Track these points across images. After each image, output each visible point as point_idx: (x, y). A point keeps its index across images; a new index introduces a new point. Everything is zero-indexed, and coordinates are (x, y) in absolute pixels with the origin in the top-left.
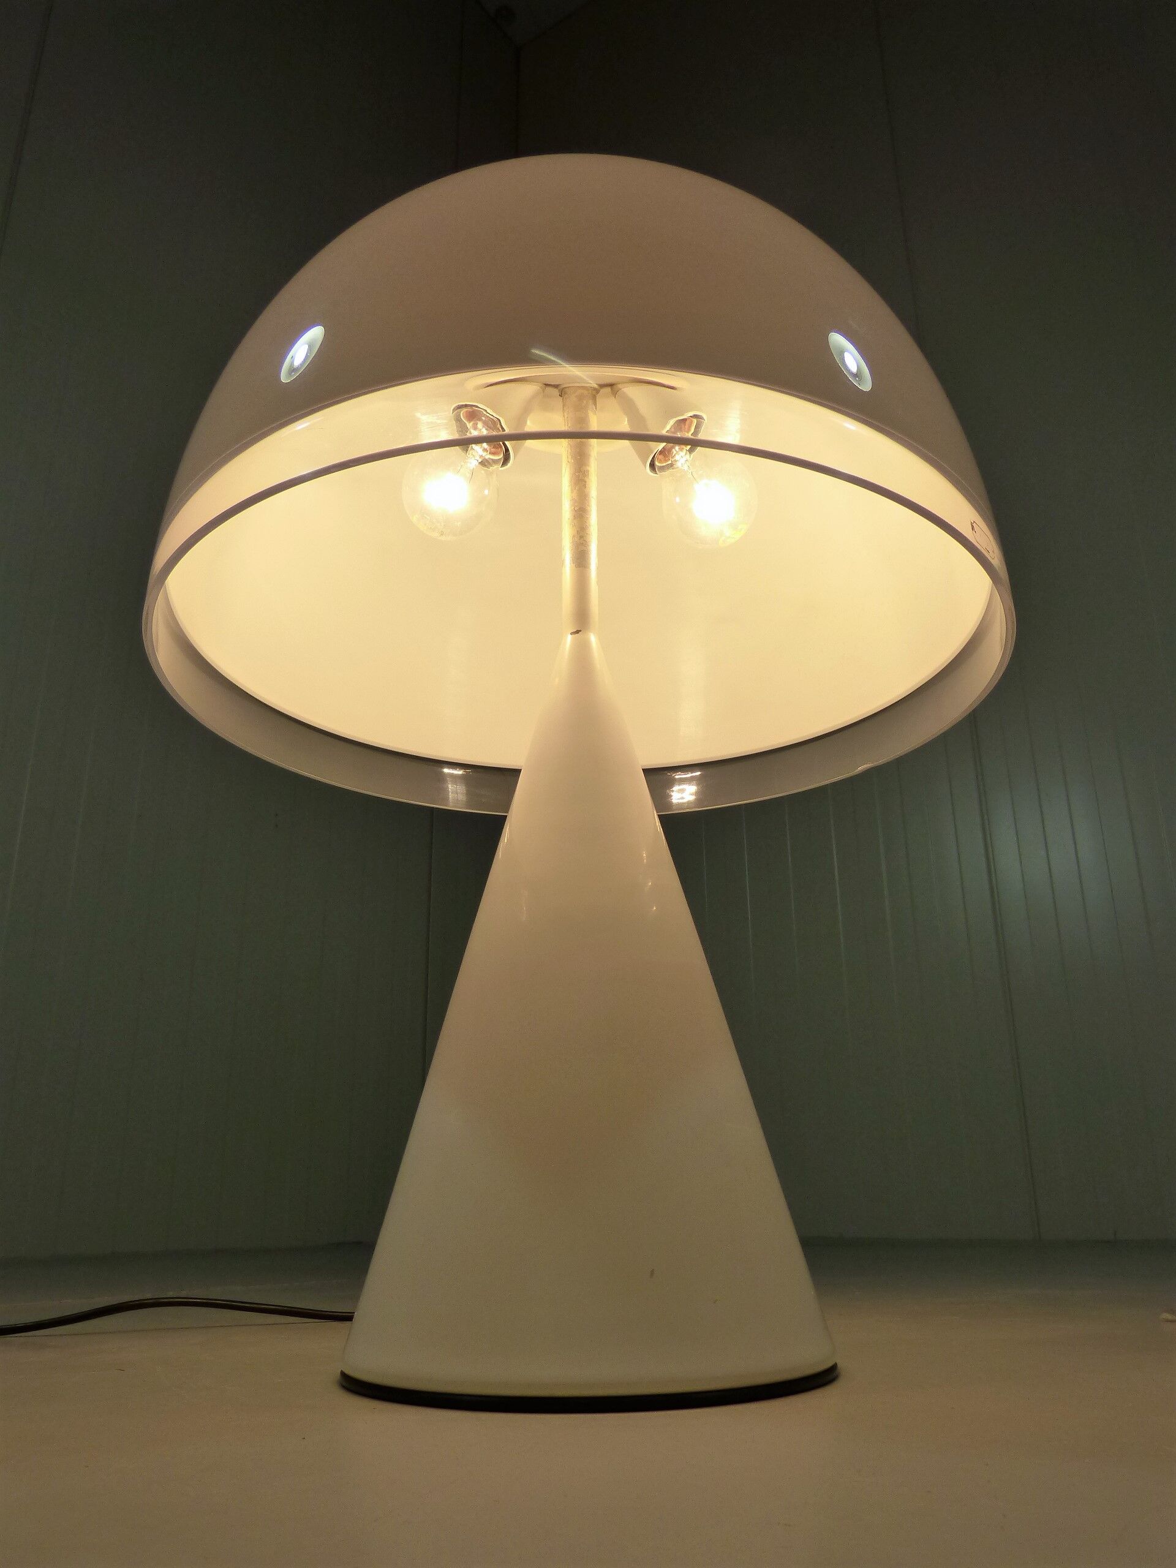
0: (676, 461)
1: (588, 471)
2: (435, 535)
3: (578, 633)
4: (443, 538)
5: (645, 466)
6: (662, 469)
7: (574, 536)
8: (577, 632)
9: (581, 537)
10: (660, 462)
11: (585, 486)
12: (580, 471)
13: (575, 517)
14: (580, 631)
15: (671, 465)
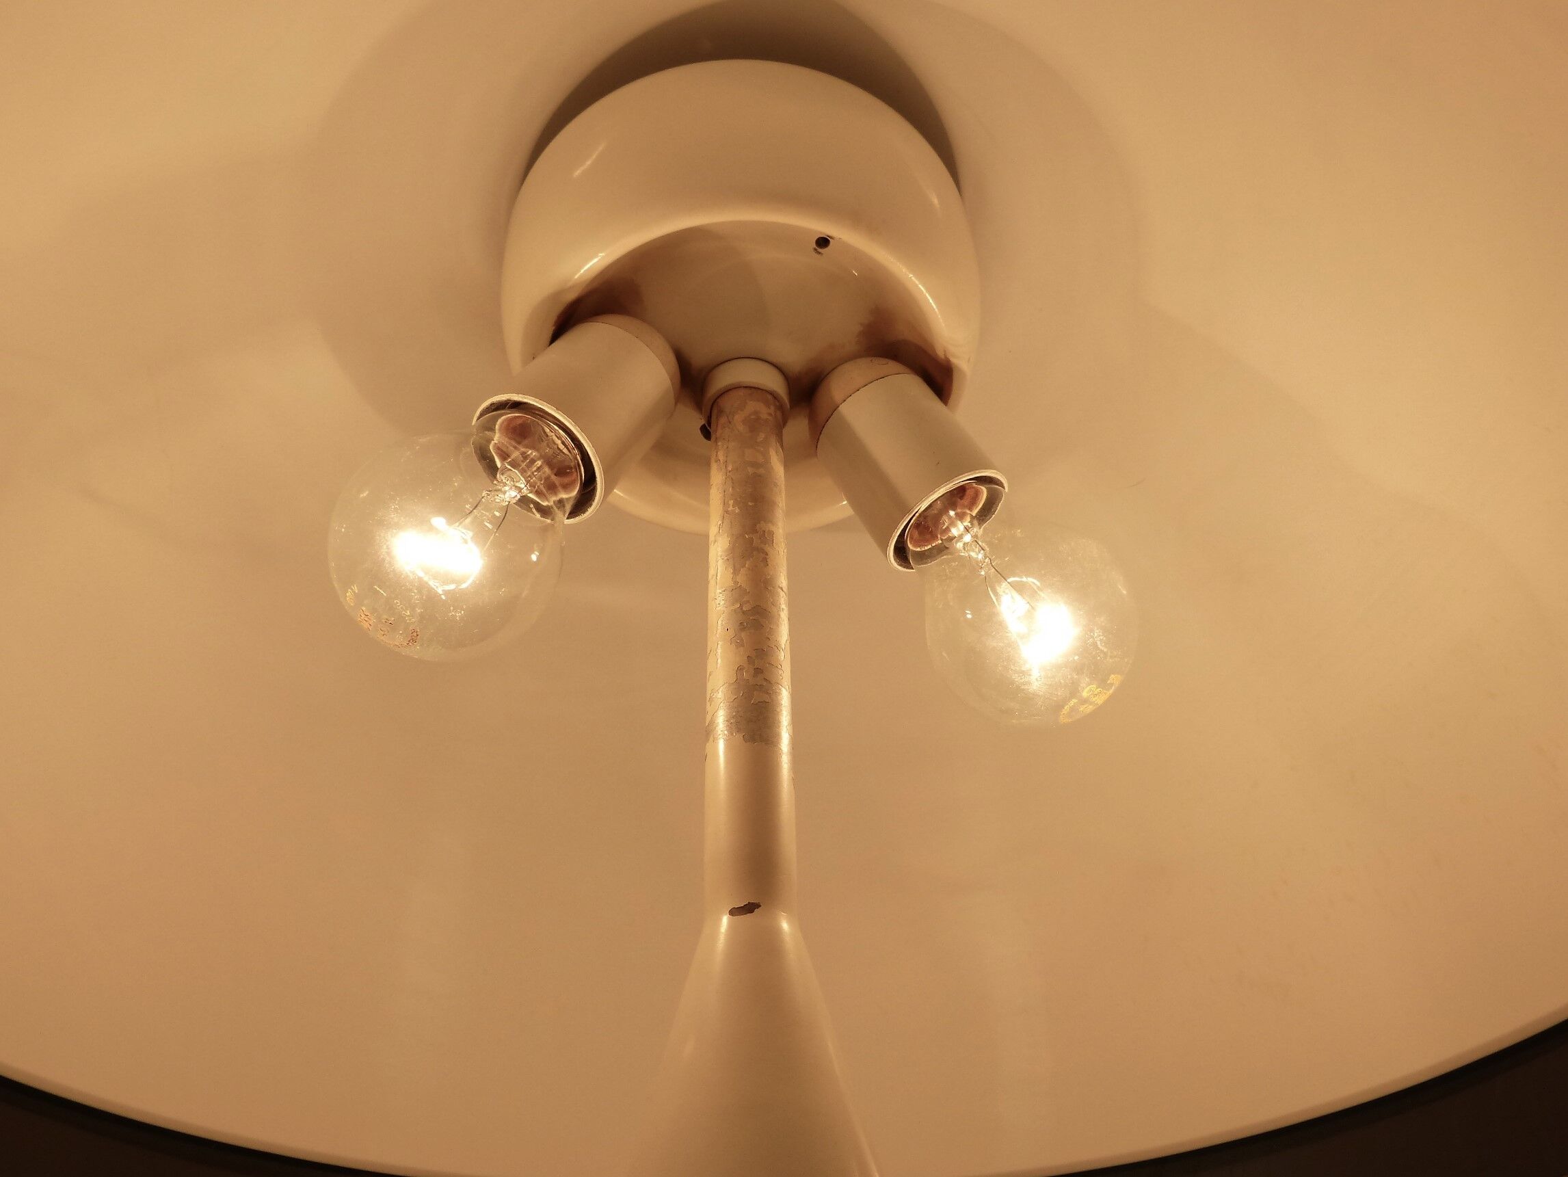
0: (951, 539)
1: (772, 533)
2: (397, 640)
3: (751, 911)
4: (416, 651)
5: (884, 549)
6: (923, 557)
7: (740, 669)
8: (749, 908)
9: (758, 671)
10: (917, 544)
11: (765, 561)
12: (754, 530)
13: (742, 627)
14: (757, 906)
15: (942, 549)
